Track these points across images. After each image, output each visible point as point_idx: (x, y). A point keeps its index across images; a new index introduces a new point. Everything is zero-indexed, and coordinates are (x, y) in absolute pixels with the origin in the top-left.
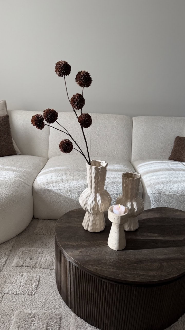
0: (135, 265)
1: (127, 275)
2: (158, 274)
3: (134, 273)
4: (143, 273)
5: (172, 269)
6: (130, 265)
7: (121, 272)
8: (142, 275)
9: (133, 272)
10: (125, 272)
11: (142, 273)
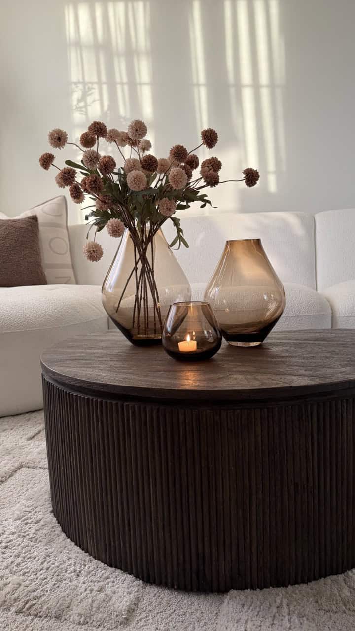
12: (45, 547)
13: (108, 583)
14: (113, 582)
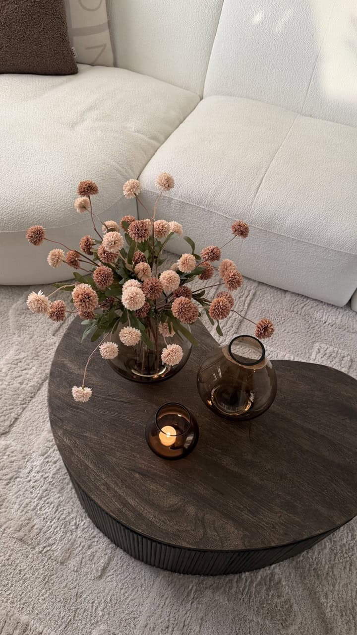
0: (137, 475)
1: (102, 487)
2: (157, 520)
3: (116, 492)
4: (132, 502)
5: (193, 528)
6: (126, 470)
7: (97, 475)
8: (125, 504)
9: (116, 489)
10: (106, 480)
11: (129, 501)
12: (59, 495)
13: (94, 542)
14: (97, 542)
